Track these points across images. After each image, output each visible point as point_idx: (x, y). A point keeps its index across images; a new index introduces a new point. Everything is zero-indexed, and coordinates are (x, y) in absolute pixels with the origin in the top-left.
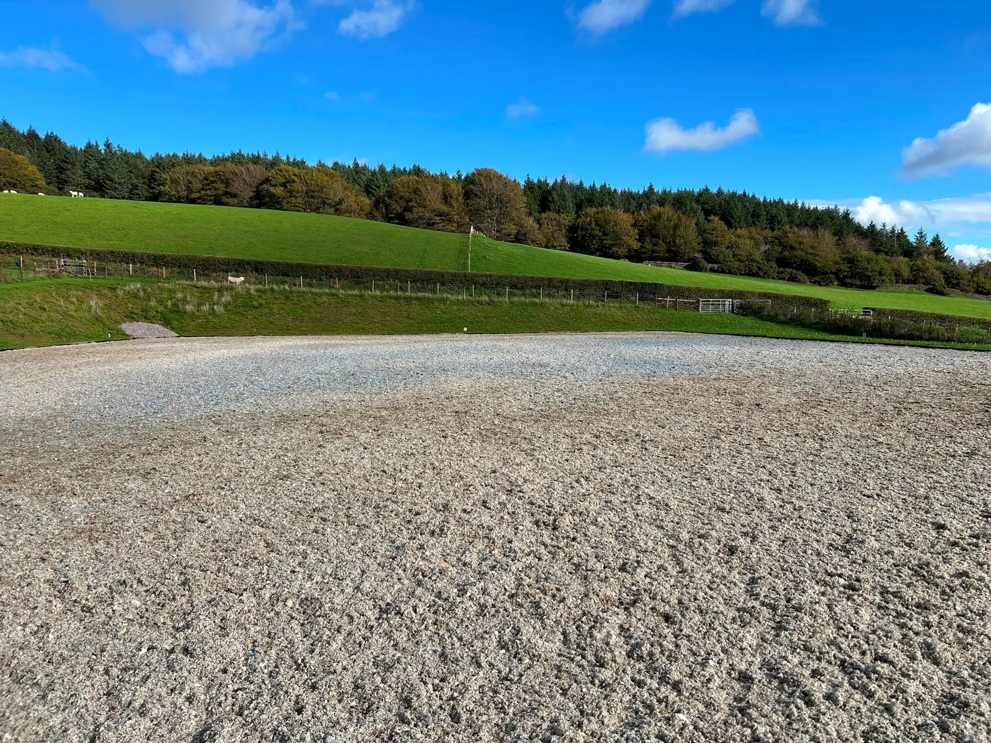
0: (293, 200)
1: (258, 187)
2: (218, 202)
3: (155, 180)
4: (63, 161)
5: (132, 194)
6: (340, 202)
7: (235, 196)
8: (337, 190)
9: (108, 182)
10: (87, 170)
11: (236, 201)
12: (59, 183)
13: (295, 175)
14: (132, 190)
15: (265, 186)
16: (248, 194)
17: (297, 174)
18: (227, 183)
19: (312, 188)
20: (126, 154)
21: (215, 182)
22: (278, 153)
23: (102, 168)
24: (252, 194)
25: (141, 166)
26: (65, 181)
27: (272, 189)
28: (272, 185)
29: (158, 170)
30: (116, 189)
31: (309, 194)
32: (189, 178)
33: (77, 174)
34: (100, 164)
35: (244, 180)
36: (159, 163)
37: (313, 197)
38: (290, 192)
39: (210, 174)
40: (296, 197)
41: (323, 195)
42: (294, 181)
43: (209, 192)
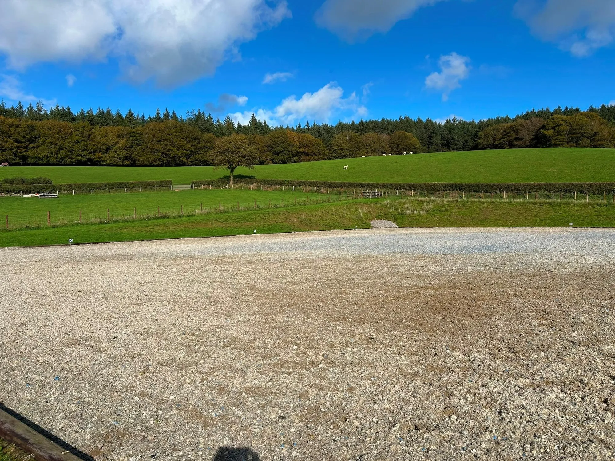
0: (560, 137)
1: (536, 132)
2: (511, 145)
3: (477, 136)
4: (432, 133)
5: (464, 147)
6: (596, 134)
7: (522, 139)
8: (595, 126)
9: (452, 141)
10: (443, 136)
11: (521, 143)
12: (429, 145)
13: (563, 120)
14: (464, 143)
15: (541, 130)
16: (528, 137)
17: (564, 119)
18: (517, 132)
19: (574, 127)
20: (464, 123)
21: (510, 132)
22: (559, 107)
23: (450, 133)
24: (532, 137)
25: (471, 129)
26: (432, 143)
27: (545, 132)
28: (546, 130)
29: (479, 130)
30: (456, 144)
31: (572, 131)
32: (495, 132)
33: (437, 139)
34: (449, 131)
35: (528, 129)
36: (482, 126)
37: (574, 133)
38: (558, 132)
39: (508, 128)
40: (561, 135)
41: (582, 131)
42: (561, 125)
43: (505, 139)
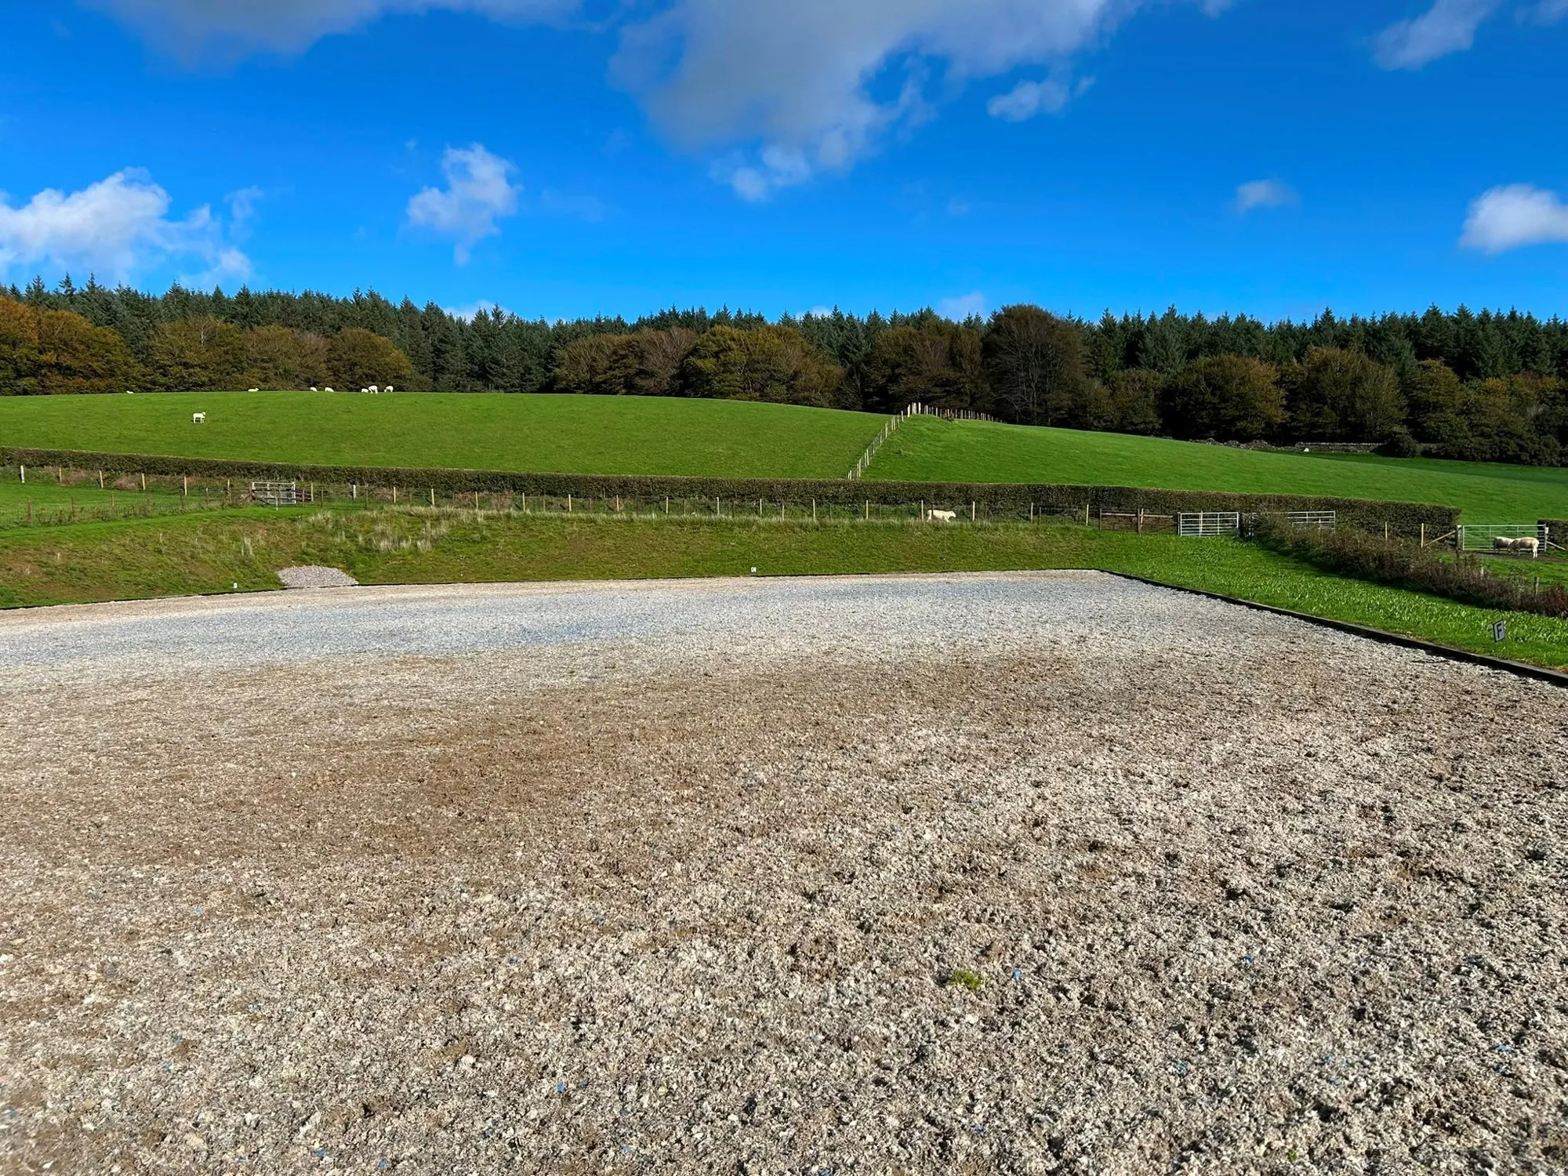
0: (730, 377)
1: (682, 361)
2: (631, 388)
3: (554, 359)
4: (441, 341)
5: (522, 385)
6: (795, 375)
7: (652, 375)
8: (791, 358)
9: (493, 366)
10: (469, 351)
11: (649, 383)
12: (436, 371)
13: (734, 340)
14: (523, 374)
15: (691, 359)
16: (666, 373)
17: (736, 336)
18: (641, 357)
19: (755, 357)
20: (521, 325)
21: (624, 357)
22: (725, 308)
23: (489, 347)
24: (674, 371)
25: (537, 340)
26: (443, 368)
27: (699, 363)
28: (700, 357)
29: (556, 345)
30: (504, 374)
31: (751, 366)
32: (593, 353)
33: (456, 359)
34: (486, 341)
35: (664, 351)
36: (563, 335)
37: (756, 370)
38: (725, 365)
39: (621, 346)
40: (732, 373)
41: (771, 367)
42: (730, 349)
43: (617, 373)
